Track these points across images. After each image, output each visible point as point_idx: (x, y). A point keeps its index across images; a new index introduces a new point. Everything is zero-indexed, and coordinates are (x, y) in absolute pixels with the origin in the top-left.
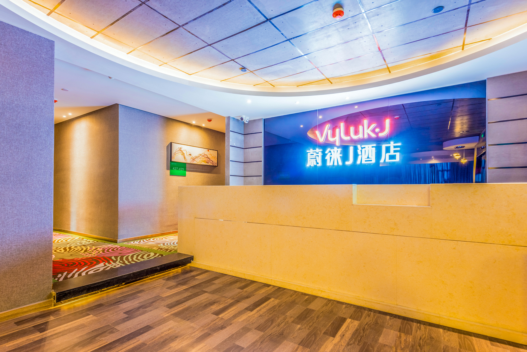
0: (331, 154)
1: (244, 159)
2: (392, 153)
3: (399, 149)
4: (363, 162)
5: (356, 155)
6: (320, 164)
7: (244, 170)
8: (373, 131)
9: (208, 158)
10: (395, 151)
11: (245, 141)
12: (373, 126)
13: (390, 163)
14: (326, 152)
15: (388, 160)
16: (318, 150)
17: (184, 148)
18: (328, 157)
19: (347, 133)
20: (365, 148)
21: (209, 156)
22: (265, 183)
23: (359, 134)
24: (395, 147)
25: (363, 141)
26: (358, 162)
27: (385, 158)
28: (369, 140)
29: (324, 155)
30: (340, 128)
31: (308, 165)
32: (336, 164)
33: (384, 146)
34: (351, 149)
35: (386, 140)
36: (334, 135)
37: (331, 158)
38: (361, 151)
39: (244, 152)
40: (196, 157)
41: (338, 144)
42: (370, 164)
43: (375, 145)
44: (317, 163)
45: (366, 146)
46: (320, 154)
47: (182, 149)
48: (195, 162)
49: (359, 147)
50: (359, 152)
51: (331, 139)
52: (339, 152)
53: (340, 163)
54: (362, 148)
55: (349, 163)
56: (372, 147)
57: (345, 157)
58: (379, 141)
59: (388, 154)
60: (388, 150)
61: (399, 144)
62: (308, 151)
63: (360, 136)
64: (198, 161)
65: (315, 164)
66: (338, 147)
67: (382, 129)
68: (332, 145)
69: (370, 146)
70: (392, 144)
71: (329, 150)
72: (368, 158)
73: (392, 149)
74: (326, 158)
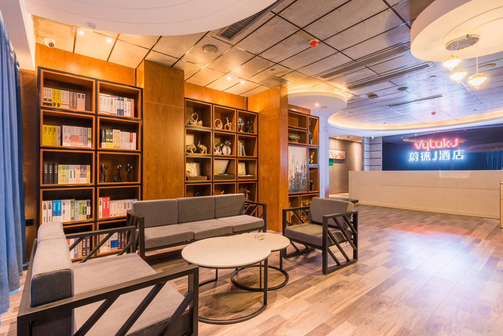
0: (424, 155)
1: (370, 157)
2: (459, 155)
3: (463, 153)
4: (443, 159)
5: (438, 156)
6: (417, 160)
7: (370, 163)
8: (449, 144)
9: (342, 155)
10: (461, 154)
11: (370, 148)
12: (448, 142)
13: (458, 160)
14: (421, 154)
15: (457, 158)
16: (416, 153)
17: (333, 151)
18: (422, 157)
19: (433, 145)
20: (444, 152)
21: (342, 154)
22: (383, 170)
23: (440, 146)
24: (461, 152)
25: (442, 149)
26: (440, 159)
27: (455, 157)
28: (446, 148)
29: (420, 156)
30: (429, 142)
31: (410, 160)
32: (427, 160)
33: (454, 152)
34: (436, 153)
35: (456, 148)
36: (426, 145)
37: (424, 157)
38: (442, 154)
39: (370, 153)
40: (337, 155)
41: (428, 150)
42: (447, 160)
43: (449, 151)
44: (416, 159)
45: (445, 151)
46: (417, 155)
47: (332, 152)
48: (337, 158)
49: (440, 152)
50: (440, 154)
51: (424, 147)
52: (429, 154)
53: (429, 159)
54: (442, 152)
55: (435, 159)
56: (448, 152)
57: (432, 156)
58: (452, 149)
59: (457, 156)
60: (457, 153)
61: (463, 151)
62: (410, 153)
63: (441, 146)
64: (338, 158)
65: (414, 160)
66: (428, 152)
67: (454, 144)
68: (425, 150)
69: (447, 151)
70: (459, 151)
71: (422, 153)
72: (446, 157)
73: (459, 153)
74: (421, 157)
